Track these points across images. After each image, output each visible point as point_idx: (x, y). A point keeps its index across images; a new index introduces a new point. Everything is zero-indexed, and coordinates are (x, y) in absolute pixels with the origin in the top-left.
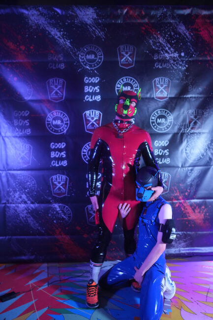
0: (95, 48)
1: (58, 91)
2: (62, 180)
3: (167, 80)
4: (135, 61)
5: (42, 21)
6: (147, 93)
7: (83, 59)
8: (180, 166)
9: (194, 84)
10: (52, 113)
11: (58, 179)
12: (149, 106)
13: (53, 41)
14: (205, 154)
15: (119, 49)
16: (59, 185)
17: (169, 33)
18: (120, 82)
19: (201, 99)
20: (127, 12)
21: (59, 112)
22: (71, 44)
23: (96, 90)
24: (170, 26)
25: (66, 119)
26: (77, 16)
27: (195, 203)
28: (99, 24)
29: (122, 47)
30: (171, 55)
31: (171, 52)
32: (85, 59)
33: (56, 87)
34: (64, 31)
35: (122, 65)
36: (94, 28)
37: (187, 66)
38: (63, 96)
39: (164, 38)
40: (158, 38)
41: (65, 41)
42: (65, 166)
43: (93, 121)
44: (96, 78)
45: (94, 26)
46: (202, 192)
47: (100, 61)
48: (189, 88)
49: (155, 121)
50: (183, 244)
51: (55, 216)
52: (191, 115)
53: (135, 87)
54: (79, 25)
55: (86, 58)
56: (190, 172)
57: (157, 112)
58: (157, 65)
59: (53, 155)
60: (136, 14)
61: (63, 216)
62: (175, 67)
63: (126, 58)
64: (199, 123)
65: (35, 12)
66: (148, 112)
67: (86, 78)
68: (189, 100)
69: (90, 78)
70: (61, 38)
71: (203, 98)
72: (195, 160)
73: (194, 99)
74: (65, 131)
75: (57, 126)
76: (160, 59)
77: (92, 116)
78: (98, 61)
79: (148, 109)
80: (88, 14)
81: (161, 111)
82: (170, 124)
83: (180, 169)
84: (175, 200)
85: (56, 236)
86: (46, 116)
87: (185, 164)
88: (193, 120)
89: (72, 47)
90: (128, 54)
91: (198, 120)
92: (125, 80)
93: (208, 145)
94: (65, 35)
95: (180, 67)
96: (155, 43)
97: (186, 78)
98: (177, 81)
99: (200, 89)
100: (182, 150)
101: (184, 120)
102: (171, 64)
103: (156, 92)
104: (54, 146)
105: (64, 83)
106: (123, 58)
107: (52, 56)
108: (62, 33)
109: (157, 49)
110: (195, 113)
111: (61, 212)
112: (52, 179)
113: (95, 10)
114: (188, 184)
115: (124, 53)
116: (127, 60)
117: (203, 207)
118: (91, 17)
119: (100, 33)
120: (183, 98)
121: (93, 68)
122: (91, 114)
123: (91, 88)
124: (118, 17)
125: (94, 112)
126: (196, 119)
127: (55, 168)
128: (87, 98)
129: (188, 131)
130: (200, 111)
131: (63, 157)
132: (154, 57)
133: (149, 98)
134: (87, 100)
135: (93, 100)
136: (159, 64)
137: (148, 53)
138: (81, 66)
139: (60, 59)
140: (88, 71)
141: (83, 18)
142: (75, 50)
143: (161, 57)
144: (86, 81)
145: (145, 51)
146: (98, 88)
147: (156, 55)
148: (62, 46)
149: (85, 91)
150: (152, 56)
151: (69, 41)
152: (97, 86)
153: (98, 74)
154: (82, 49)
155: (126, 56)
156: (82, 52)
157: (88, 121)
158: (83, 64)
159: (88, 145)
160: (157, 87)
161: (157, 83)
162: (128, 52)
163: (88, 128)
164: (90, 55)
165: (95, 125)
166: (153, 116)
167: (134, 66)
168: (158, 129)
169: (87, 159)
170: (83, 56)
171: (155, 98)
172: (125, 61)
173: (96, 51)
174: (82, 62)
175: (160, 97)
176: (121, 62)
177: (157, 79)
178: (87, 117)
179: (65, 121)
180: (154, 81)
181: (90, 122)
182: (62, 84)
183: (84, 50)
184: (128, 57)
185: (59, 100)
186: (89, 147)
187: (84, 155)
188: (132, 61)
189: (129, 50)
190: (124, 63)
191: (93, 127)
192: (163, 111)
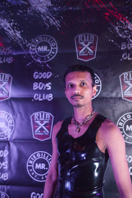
0: (48, 38)
1: (3, 88)
4: (97, 52)
6: (112, 91)
7: (34, 51)
12: (114, 108)
15: (77, 39)
21: (3, 113)
22: (21, 36)
25: (10, 121)
26: (29, 5)
28: (55, 12)
29: (80, 36)
32: (36, 51)
33: (1, 83)
34: (15, 22)
35: (80, 57)
36: (48, 17)
38: (9, 94)
40: (126, 24)
41: (15, 32)
42: (5, 179)
43: (42, 125)
44: (48, 73)
45: (47, 15)
47: (53, 53)
49: (123, 128)
54: (32, 14)
55: (37, 50)
57: (126, 116)
58: (125, 57)
66: (114, 116)
67: (35, 73)
69: (40, 73)
70: (11, 30)
74: (9, 136)
75: (1, 130)
76: (129, 48)
77: (41, 119)
78: (51, 54)
79: (113, 112)
81: (131, 115)
89: (22, 38)
90: (88, 45)
94: (16, 26)
96: (122, 30)
105: (10, 78)
108: (12, 24)
109: (124, 37)
115: (82, 43)
116: (86, 51)
118: (45, 5)
119: (54, 21)
121: (45, 62)
122: (41, 116)
123: (41, 85)
125: (44, 114)
128: (36, 97)
131: (4, 168)
132: (121, 47)
133: (115, 98)
134: (36, 99)
135: (44, 99)
136: (127, 56)
137: (113, 42)
138: (31, 60)
139: (9, 52)
140: (38, 65)
141: (36, 7)
142: (25, 42)
143: (131, 46)
144: (36, 77)
145: (109, 40)
146: (50, 85)
147: (123, 44)
148: (11, 37)
149: (34, 89)
150: (118, 45)
151: (19, 32)
152: (48, 83)
153: (50, 68)
154: (33, 40)
155: (85, 47)
156: (33, 43)
157: (36, 125)
158: (34, 57)
159: (36, 155)
160: (125, 83)
161: (126, 79)
162: (88, 42)
163: (35, 134)
164: (42, 47)
165: (44, 130)
166: (120, 121)
167: (95, 58)
168: (126, 139)
169: (33, 174)
170: (34, 48)
171: (123, 98)
172: (84, 52)
173: (50, 42)
174: (33, 54)
175: (129, 97)
176: (78, 54)
177: (126, 74)
178: (35, 120)
179: (10, 124)
180: (121, 77)
181: (39, 126)
182: (8, 80)
183: (35, 41)
184: (88, 48)
185: (4, 98)
186: (36, 158)
187: (30, 168)
188: (93, 52)
189: (89, 39)
190: (83, 55)
191: (43, 132)
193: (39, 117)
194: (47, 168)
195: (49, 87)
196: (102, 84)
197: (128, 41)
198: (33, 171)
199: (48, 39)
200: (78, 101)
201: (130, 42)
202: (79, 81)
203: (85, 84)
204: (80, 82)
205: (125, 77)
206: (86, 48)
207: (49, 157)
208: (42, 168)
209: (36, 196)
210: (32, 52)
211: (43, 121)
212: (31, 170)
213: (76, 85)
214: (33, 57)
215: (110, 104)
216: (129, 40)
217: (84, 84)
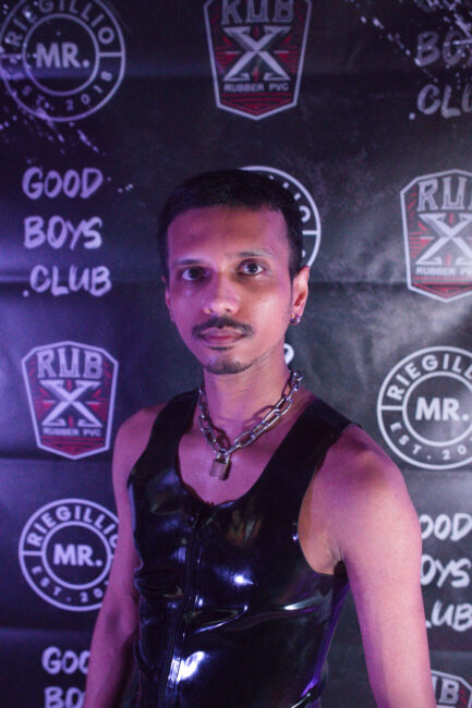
0: (80, 4)
4: (304, 79)
6: (366, 258)
7: (19, 66)
12: (372, 327)
15: (216, 10)
23: (83, 239)
32: (27, 67)
35: (226, 98)
43: (69, 398)
44: (86, 172)
49: (404, 408)
55: (32, 61)
57: (417, 363)
58: (428, 103)
63: (252, 58)
66: (368, 361)
67: (29, 174)
69: (53, 174)
76: (451, 61)
77: (64, 372)
78: (98, 80)
79: (367, 345)
81: (440, 356)
90: (266, 39)
103: (416, 255)
106: (235, 60)
115: (240, 32)
121: (70, 120)
122: (63, 360)
123: (58, 229)
125: (76, 353)
128: (41, 279)
132: (414, 54)
133: (375, 286)
134: (42, 289)
135: (74, 287)
136: (441, 97)
137: (379, 28)
138: (6, 110)
140: (41, 134)
143: (459, 51)
144: (32, 190)
145: (364, 20)
146: (95, 228)
147: (426, 41)
149: (29, 244)
150: (402, 47)
152: (87, 220)
153: (95, 149)
154: (12, 14)
155: (251, 50)
156: (12, 27)
157: (47, 398)
158: (20, 96)
159: (52, 512)
160: (424, 224)
161: (427, 204)
162: (267, 28)
163: (46, 431)
164: (54, 48)
165: (82, 417)
166: (393, 382)
167: (294, 104)
168: (415, 452)
169: (45, 582)
170: (19, 51)
171: (411, 288)
172: (246, 76)
173: (89, 23)
174: (12, 82)
175: (436, 281)
176: (222, 84)
177: (427, 183)
178: (41, 374)
180: (407, 195)
181: (58, 400)
183: (20, 15)
184: (265, 56)
186: (54, 523)
187: (32, 562)
188: (287, 78)
189: (271, 14)
190: (240, 88)
191: (76, 426)
192: (453, 356)
193: (56, 365)
194: (99, 563)
195: (91, 239)
196: (322, 223)
197: (447, 25)
198: (44, 574)
199: (80, 7)
200: (225, 349)
201: (457, 28)
202: (229, 256)
203: (260, 269)
204: (237, 260)
205: (425, 197)
206: (257, 57)
207: (107, 522)
208: (81, 563)
209: (61, 658)
210: (11, 74)
211: (73, 380)
212: (37, 570)
213: (219, 275)
214: (14, 94)
215: (355, 312)
216: (454, 19)
217: (253, 266)
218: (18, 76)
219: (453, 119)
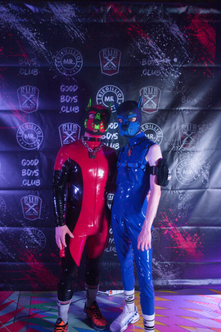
1: (30, 101)
2: (34, 201)
3: (156, 89)
4: (120, 67)
5: (12, 19)
8: (170, 189)
9: (188, 94)
10: (24, 126)
11: (30, 200)
13: (25, 43)
14: (199, 176)
15: (102, 53)
16: (31, 207)
17: (159, 35)
18: (101, 91)
19: (196, 113)
20: (111, 9)
21: (31, 125)
22: (45, 47)
23: (73, 100)
24: (161, 27)
25: (39, 132)
26: (52, 14)
27: (186, 230)
28: (79, 24)
29: (104, 51)
30: (161, 61)
31: (162, 57)
33: (28, 96)
34: (38, 31)
35: (104, 71)
36: (72, 29)
37: (180, 73)
38: (36, 106)
39: (154, 41)
40: (147, 40)
41: (39, 43)
42: (37, 185)
43: (69, 135)
44: (74, 86)
45: (72, 26)
46: (194, 218)
47: (78, 66)
48: (183, 99)
50: (171, 275)
51: (27, 242)
52: (184, 131)
53: (119, 98)
54: (55, 24)
55: (63, 63)
56: (181, 196)
57: (144, 126)
58: (145, 73)
59: (24, 173)
60: (122, 12)
61: (35, 241)
62: (166, 75)
63: (109, 63)
64: (193, 140)
65: (4, 9)
67: (62, 86)
68: (182, 113)
69: (67, 87)
70: (34, 40)
71: (198, 112)
72: (187, 183)
73: (187, 112)
74: (38, 147)
75: (30, 141)
76: (149, 65)
77: (68, 130)
78: (77, 67)
80: (65, 12)
81: (149, 125)
82: (159, 140)
83: (169, 191)
84: (163, 227)
85: (28, 263)
86: (17, 129)
87: (175, 186)
88: (186, 136)
89: (46, 50)
90: (112, 59)
91: (191, 136)
92: (107, 89)
93: (203, 166)
94: (40, 36)
95: (172, 75)
96: (143, 47)
97: (179, 88)
98: (169, 91)
99: (196, 101)
100: (172, 171)
101: (176, 136)
102: (161, 71)
103: (143, 104)
104: (25, 163)
105: (37, 91)
107: (24, 60)
108: (35, 34)
109: (145, 53)
110: (189, 129)
111: (33, 236)
112: (23, 200)
113: (73, 6)
114: (179, 208)
115: (107, 58)
116: (110, 66)
117: (196, 235)
118: (69, 15)
119: (79, 34)
120: (175, 110)
121: (71, 75)
122: (68, 127)
123: (68, 98)
124: (100, 15)
125: (71, 125)
126: (189, 136)
127: (26, 188)
128: (64, 109)
129: (179, 149)
130: (195, 126)
131: (36, 175)
132: (141, 61)
134: (64, 111)
135: (71, 111)
136: (147, 71)
137: (135, 57)
138: (57, 73)
139: (34, 64)
140: (64, 78)
141: (60, 16)
142: (50, 54)
143: (150, 63)
144: (62, 90)
145: (132, 56)
146: (76, 98)
147: (144, 60)
148: (35, 48)
149: (62, 101)
151: (43, 43)
152: (74, 96)
153: (76, 81)
155: (109, 61)
156: (59, 56)
158: (60, 70)
162: (112, 57)
163: (64, 143)
164: (68, 60)
165: (72, 140)
167: (118, 72)
170: (60, 60)
171: (142, 111)
172: (108, 67)
173: (75, 55)
174: (58, 67)
175: (147, 109)
176: (103, 68)
177: (145, 89)
178: (63, 130)
179: (39, 135)
180: (141, 91)
181: (67, 136)
182: (35, 93)
183: (60, 53)
184: (112, 63)
185: (32, 111)
188: (116, 67)
189: (113, 54)
190: (107, 69)
192: (152, 125)
195: (75, 100)
196: (124, 97)
199: (73, 52)
201: (150, 58)
205: (145, 92)
210: (58, 65)
211: (70, 131)
216: (149, 56)
218: (60, 66)
219: (150, 76)
